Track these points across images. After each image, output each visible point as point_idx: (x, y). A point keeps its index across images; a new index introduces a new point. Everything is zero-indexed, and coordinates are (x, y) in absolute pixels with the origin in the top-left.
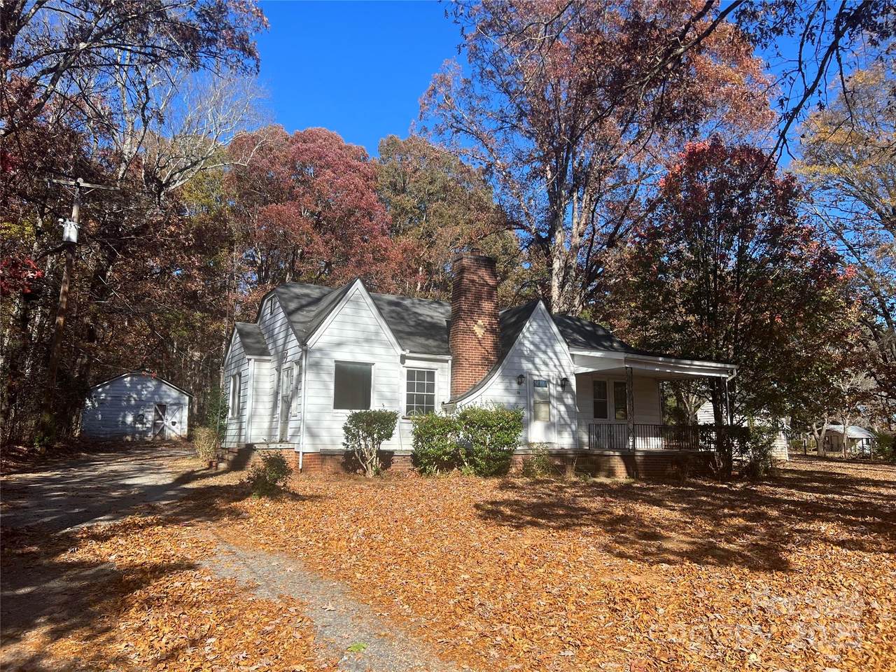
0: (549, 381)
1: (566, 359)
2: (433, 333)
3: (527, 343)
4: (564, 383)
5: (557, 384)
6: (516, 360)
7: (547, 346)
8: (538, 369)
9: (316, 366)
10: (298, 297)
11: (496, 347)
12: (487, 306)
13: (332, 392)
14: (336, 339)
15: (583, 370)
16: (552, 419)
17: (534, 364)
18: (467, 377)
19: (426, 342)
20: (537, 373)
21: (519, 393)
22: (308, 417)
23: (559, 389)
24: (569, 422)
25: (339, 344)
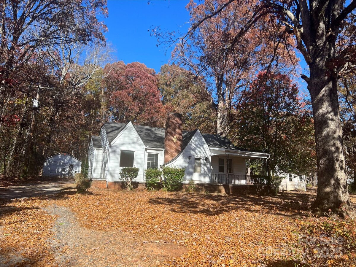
0: (201, 158)
1: (207, 150)
2: (160, 140)
3: (193, 145)
4: (207, 159)
5: (204, 159)
6: (189, 150)
7: (200, 145)
8: (197, 154)
9: (114, 152)
10: (112, 127)
11: (181, 146)
12: (178, 131)
13: (119, 161)
14: (122, 142)
15: (213, 154)
16: (201, 172)
17: (195, 152)
18: (170, 156)
19: (156, 144)
20: (196, 155)
21: (189, 162)
22: (110, 169)
23: (205, 161)
24: (208, 173)
25: (123, 144)
